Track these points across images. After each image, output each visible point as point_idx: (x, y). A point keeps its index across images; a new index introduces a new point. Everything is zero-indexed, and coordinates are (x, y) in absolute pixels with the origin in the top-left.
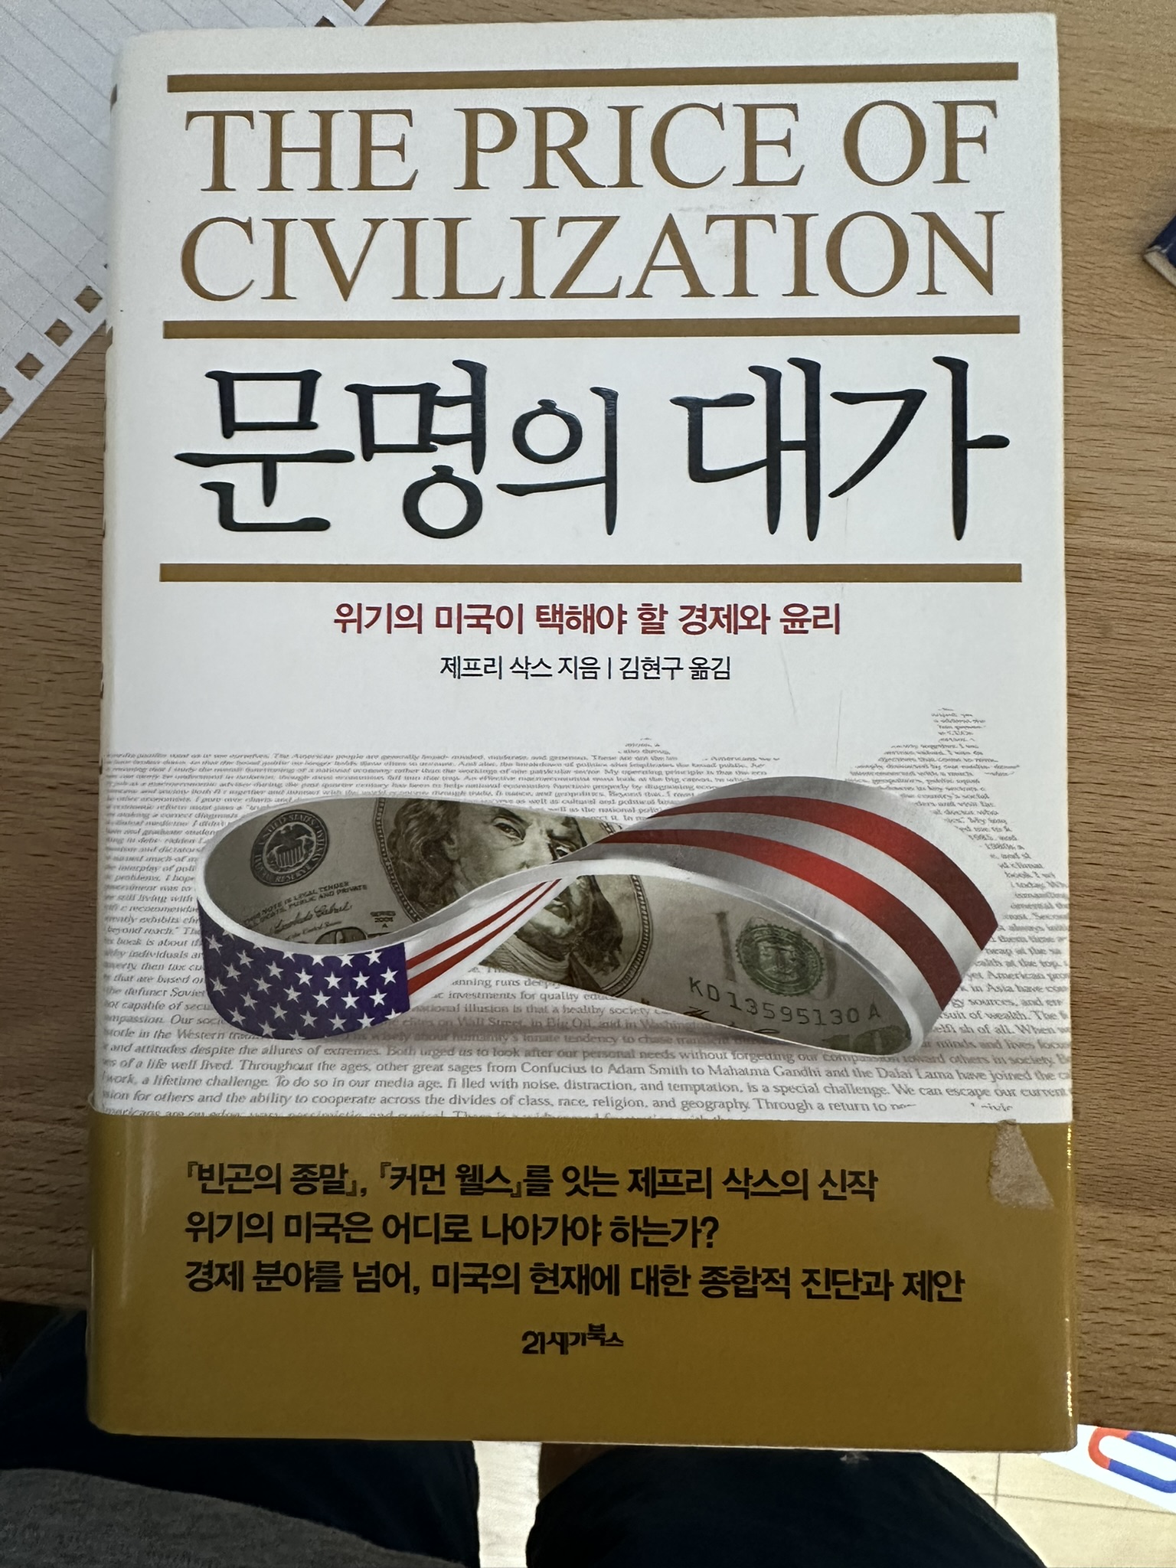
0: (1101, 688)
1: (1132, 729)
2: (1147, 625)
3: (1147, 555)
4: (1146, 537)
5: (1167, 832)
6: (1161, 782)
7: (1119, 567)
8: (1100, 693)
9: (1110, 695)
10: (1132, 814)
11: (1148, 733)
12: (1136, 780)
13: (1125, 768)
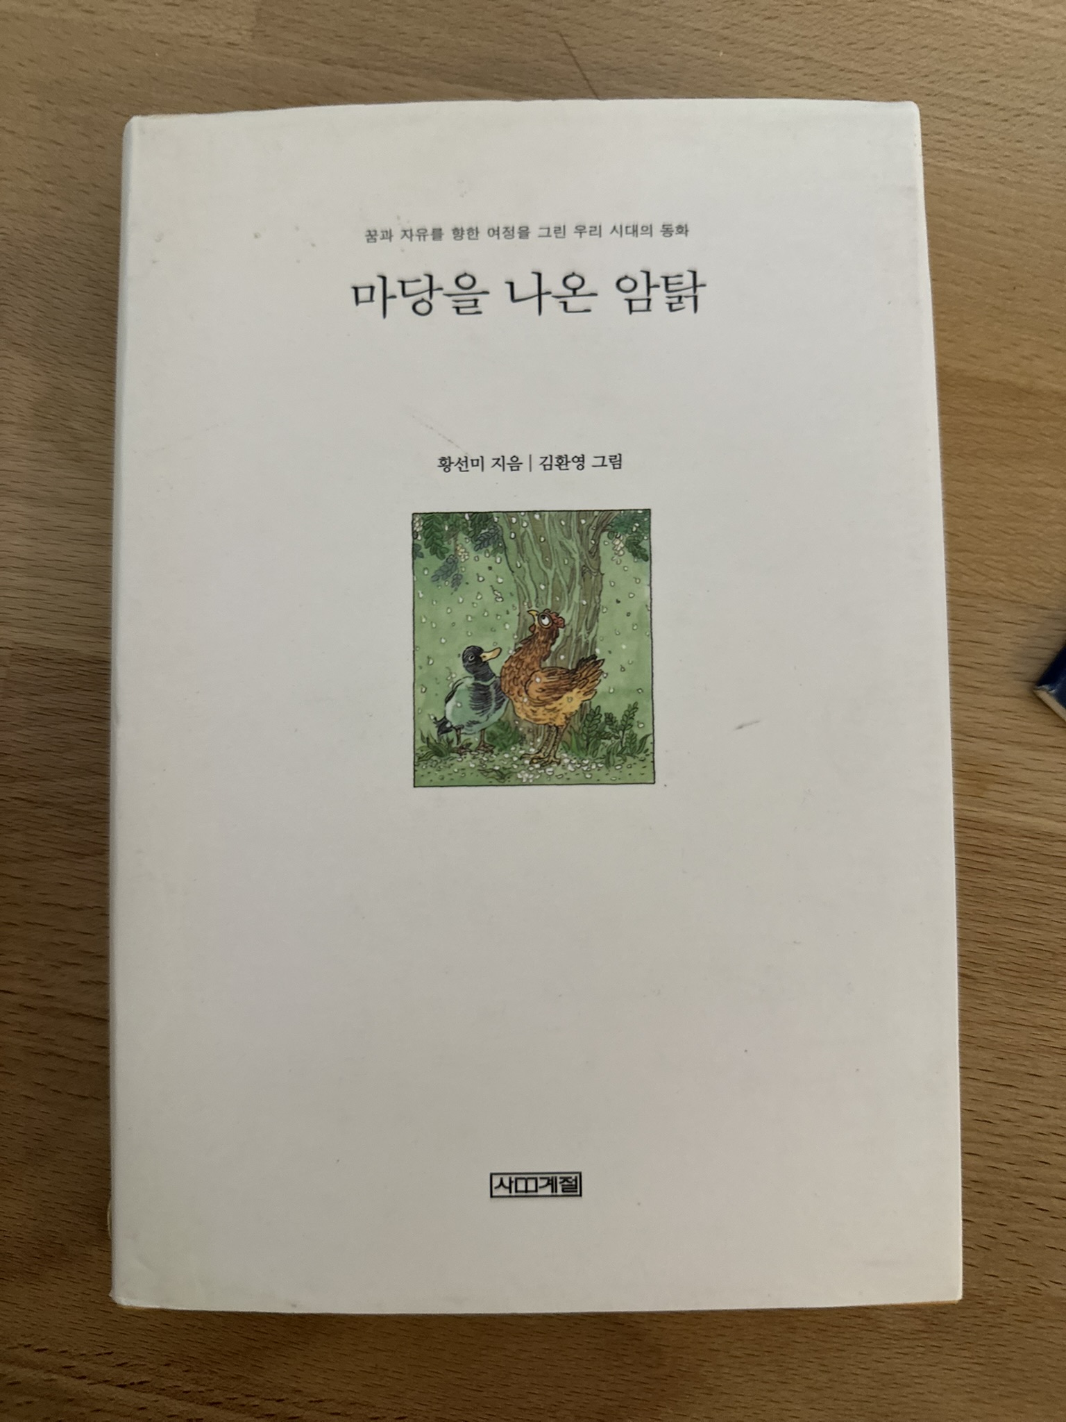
0: (995, 971)
1: (1023, 1015)
2: (1045, 908)
3: (1050, 835)
4: (1051, 816)
5: (1049, 1127)
6: (1048, 1073)
7: (1022, 845)
8: (993, 975)
9: (1003, 978)
10: (1015, 1105)
11: (1039, 1022)
12: (1023, 1069)
13: (1012, 1056)
